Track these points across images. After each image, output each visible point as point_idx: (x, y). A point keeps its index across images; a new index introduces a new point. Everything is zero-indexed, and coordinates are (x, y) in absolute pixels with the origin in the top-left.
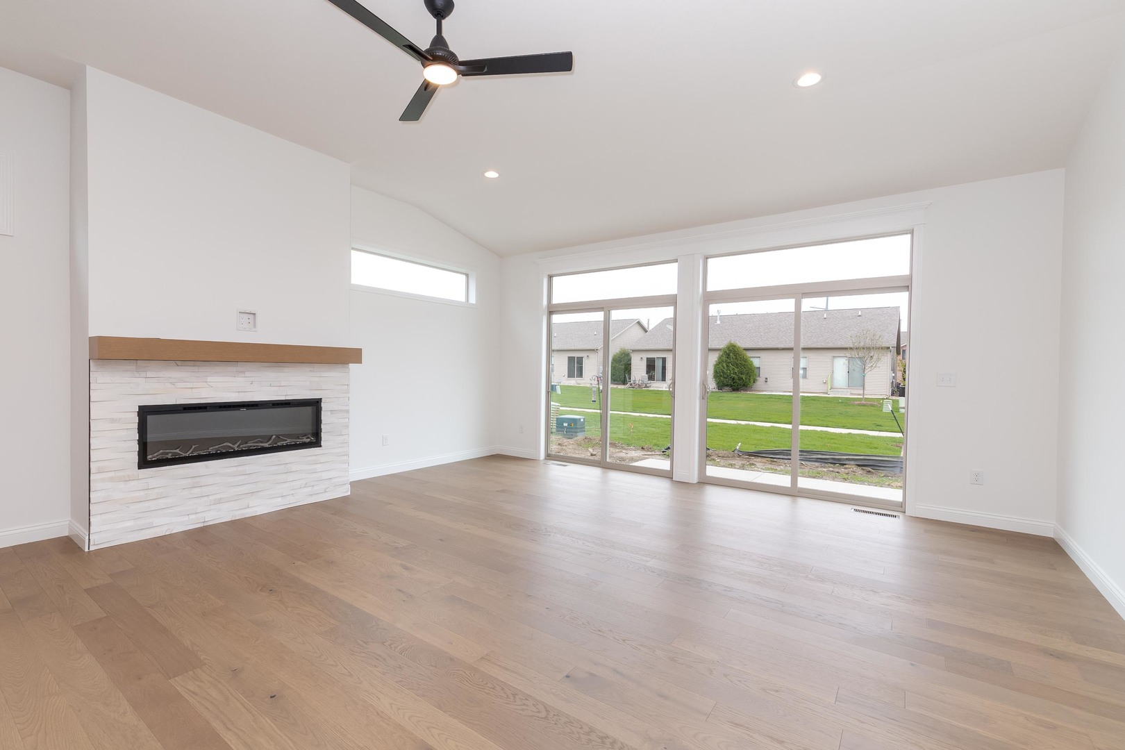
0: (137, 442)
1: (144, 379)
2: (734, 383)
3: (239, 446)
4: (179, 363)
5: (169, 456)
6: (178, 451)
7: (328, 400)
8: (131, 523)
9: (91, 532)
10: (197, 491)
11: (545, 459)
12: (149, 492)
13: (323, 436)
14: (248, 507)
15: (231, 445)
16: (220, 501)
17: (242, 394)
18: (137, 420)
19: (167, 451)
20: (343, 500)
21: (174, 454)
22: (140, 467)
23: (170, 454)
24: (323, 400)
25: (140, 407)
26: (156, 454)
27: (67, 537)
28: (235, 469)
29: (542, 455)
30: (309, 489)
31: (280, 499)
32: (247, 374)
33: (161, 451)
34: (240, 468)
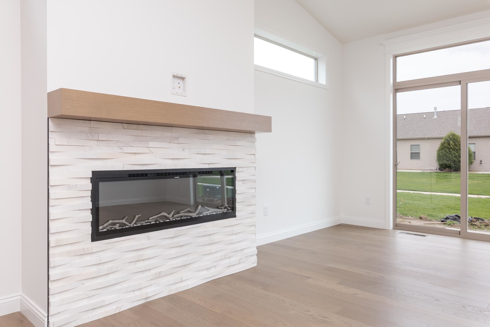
0: (90, 211)
1: (96, 142)
2: (455, 165)
3: (173, 216)
4: (125, 125)
5: (117, 227)
6: (124, 221)
7: (241, 170)
8: (85, 303)
9: (51, 313)
10: (141, 265)
11: (394, 229)
12: (101, 267)
13: (238, 206)
14: (182, 281)
15: (166, 214)
16: (159, 276)
17: (176, 162)
18: (90, 186)
19: (116, 221)
20: (252, 270)
21: (122, 225)
22: (94, 239)
23: (118, 225)
24: (237, 170)
25: (93, 172)
26: (106, 225)
27: (19, 313)
28: (170, 241)
29: (391, 226)
30: (226, 261)
31: (205, 272)
32: (181, 140)
33: (111, 221)
34: (175, 240)
